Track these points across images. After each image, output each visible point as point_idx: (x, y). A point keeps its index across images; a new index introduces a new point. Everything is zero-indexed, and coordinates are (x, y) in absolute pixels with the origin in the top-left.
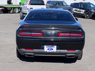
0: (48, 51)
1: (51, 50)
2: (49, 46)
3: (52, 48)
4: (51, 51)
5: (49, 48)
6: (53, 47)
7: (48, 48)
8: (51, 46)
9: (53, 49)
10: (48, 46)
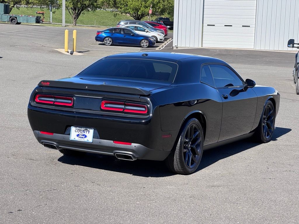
0: (78, 139)
1: (84, 137)
2: (80, 129)
3: (85, 134)
4: (83, 141)
5: (80, 133)
6: (87, 132)
7: (77, 133)
8: (83, 129)
9: (86, 137)
10: (78, 128)
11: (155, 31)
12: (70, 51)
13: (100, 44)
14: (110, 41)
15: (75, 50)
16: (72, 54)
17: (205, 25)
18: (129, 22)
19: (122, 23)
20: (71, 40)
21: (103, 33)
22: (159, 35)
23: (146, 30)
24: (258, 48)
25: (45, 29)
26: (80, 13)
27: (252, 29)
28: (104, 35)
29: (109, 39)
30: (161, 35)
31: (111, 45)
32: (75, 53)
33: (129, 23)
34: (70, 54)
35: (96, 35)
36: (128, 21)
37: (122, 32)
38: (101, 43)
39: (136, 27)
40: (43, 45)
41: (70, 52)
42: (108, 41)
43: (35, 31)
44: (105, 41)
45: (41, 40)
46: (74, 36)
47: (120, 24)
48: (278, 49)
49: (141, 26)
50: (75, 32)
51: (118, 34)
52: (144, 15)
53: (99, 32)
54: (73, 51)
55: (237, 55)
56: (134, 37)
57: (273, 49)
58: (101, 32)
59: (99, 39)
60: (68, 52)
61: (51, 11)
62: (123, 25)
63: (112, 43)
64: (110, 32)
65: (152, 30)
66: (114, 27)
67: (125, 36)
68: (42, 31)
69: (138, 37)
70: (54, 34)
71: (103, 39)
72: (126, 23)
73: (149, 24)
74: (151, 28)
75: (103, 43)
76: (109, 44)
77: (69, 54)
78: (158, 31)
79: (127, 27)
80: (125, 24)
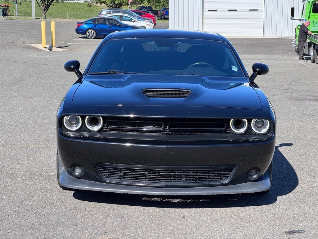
11: (143, 21)
12: (48, 46)
13: (81, 38)
14: (94, 34)
15: (54, 45)
16: (51, 50)
17: (206, 10)
18: (112, 10)
19: (104, 13)
20: (49, 33)
21: (84, 24)
22: (148, 24)
23: (133, 19)
24: (268, 35)
25: (14, 22)
26: (50, 4)
27: (260, 14)
28: (85, 26)
29: (92, 31)
30: (150, 25)
31: (95, 38)
32: (54, 49)
33: (112, 12)
34: (49, 50)
35: (77, 27)
36: (110, 10)
37: (107, 23)
38: (83, 36)
39: (121, 16)
40: (15, 40)
41: (48, 48)
42: (91, 33)
43: (2, 25)
44: (88, 34)
45: (11, 34)
46: (53, 29)
47: (101, 14)
48: (291, 36)
49: (127, 15)
50: (53, 23)
51: (102, 25)
52: (122, 4)
53: (79, 24)
54: (52, 47)
55: (247, 44)
56: (121, 27)
57: (286, 36)
58: (83, 23)
59: (80, 31)
60: (46, 48)
61: (16, 3)
62: (105, 14)
63: (96, 35)
64: (93, 23)
65: (140, 20)
66: (97, 17)
67: (110, 27)
68: (11, 25)
69: (126, 28)
70: (25, 27)
71: (85, 31)
72: (109, 12)
73: (134, 12)
74: (138, 17)
75: (86, 36)
76: (92, 37)
77: (47, 50)
78: (146, 20)
79: (111, 16)
80: (108, 14)
